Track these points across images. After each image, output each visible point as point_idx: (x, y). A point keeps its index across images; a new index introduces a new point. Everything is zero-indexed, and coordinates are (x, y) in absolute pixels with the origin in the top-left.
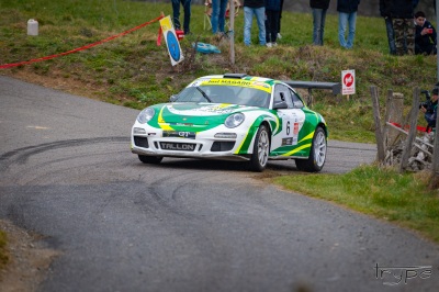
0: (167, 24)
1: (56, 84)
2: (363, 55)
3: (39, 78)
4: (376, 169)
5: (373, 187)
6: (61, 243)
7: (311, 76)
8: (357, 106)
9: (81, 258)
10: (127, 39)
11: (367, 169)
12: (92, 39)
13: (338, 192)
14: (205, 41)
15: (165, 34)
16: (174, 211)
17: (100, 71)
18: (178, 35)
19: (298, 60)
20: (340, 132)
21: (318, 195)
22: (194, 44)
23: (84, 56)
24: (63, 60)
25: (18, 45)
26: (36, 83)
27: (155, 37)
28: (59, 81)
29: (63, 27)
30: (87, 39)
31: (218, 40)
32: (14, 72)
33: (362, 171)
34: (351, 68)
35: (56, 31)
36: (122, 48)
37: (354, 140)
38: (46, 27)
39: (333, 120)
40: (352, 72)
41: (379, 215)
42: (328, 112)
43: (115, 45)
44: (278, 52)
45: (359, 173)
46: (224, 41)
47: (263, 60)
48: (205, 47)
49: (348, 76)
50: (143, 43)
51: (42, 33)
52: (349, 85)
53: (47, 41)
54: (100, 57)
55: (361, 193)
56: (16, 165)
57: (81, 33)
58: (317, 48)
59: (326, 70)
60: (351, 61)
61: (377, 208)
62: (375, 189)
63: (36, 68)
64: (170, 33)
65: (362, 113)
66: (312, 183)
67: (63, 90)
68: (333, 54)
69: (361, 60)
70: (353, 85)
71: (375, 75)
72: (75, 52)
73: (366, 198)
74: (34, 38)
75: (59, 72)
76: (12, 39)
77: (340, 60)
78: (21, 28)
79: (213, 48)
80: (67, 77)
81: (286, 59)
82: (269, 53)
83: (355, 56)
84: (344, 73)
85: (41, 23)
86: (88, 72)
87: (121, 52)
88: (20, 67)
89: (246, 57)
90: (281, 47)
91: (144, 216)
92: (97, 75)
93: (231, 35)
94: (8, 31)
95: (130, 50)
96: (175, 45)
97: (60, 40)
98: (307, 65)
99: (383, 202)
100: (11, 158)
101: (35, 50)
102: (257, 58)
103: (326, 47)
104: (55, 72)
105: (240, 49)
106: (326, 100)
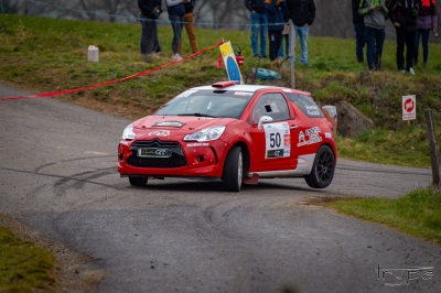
0: (227, 50)
1: (116, 110)
2: (424, 81)
3: (99, 104)
4: (431, 193)
5: (426, 210)
6: (109, 265)
7: (372, 101)
8: (418, 131)
9: (128, 280)
10: (187, 65)
11: (422, 193)
12: (153, 65)
13: (391, 216)
14: (266, 67)
15: (225, 60)
16: (225, 233)
17: (160, 97)
18: (238, 60)
19: (358, 85)
20: (400, 157)
21: (371, 219)
22: (254, 70)
23: (144, 82)
24: (123, 87)
25: (78, 71)
26: (96, 109)
27: (216, 63)
28: (119, 107)
29: (125, 54)
30: (148, 65)
31: (279, 66)
32: (74, 98)
33: (416, 195)
34: (411, 93)
35: (117, 58)
36: (182, 73)
37: (414, 166)
38: (107, 54)
39: (393, 145)
40: (413, 98)
41: (429, 238)
42: (389, 137)
43: (175, 72)
44: (340, 78)
45: (414, 197)
46: (284, 67)
47: (324, 85)
48: (265, 72)
49: (409, 101)
50: (203, 69)
51: (102, 59)
52: (410, 110)
53: (107, 67)
54: (160, 83)
55: (414, 216)
56: (73, 190)
57: (141, 59)
58: (377, 73)
59: (387, 95)
60: (412, 86)
61: (428, 231)
62: (428, 212)
63: (96, 94)
64: (230, 59)
65: (423, 139)
66: (367, 207)
67: (123, 115)
68: (394, 79)
69: (422, 85)
70: (414, 111)
71: (436, 100)
72: (135, 78)
73: (419, 222)
74: (94, 64)
75: (119, 98)
76: (73, 65)
77: (401, 85)
78: (82, 54)
79: (273, 73)
80: (127, 103)
81: (347, 85)
82: (329, 79)
83: (415, 82)
84: (404, 99)
85: (102, 49)
86: (148, 98)
87: (182, 78)
88: (81, 94)
89: (307, 83)
90: (341, 72)
91: (195, 239)
92: (157, 101)
93: (292, 61)
94: (68, 58)
95: (190, 76)
96: (236, 71)
97: (120, 67)
98: (367, 91)
99: (435, 225)
100: (68, 183)
101: (95, 76)
102: (317, 83)
103: (387, 72)
104: (115, 99)
105: (301, 75)
106: (386, 125)
